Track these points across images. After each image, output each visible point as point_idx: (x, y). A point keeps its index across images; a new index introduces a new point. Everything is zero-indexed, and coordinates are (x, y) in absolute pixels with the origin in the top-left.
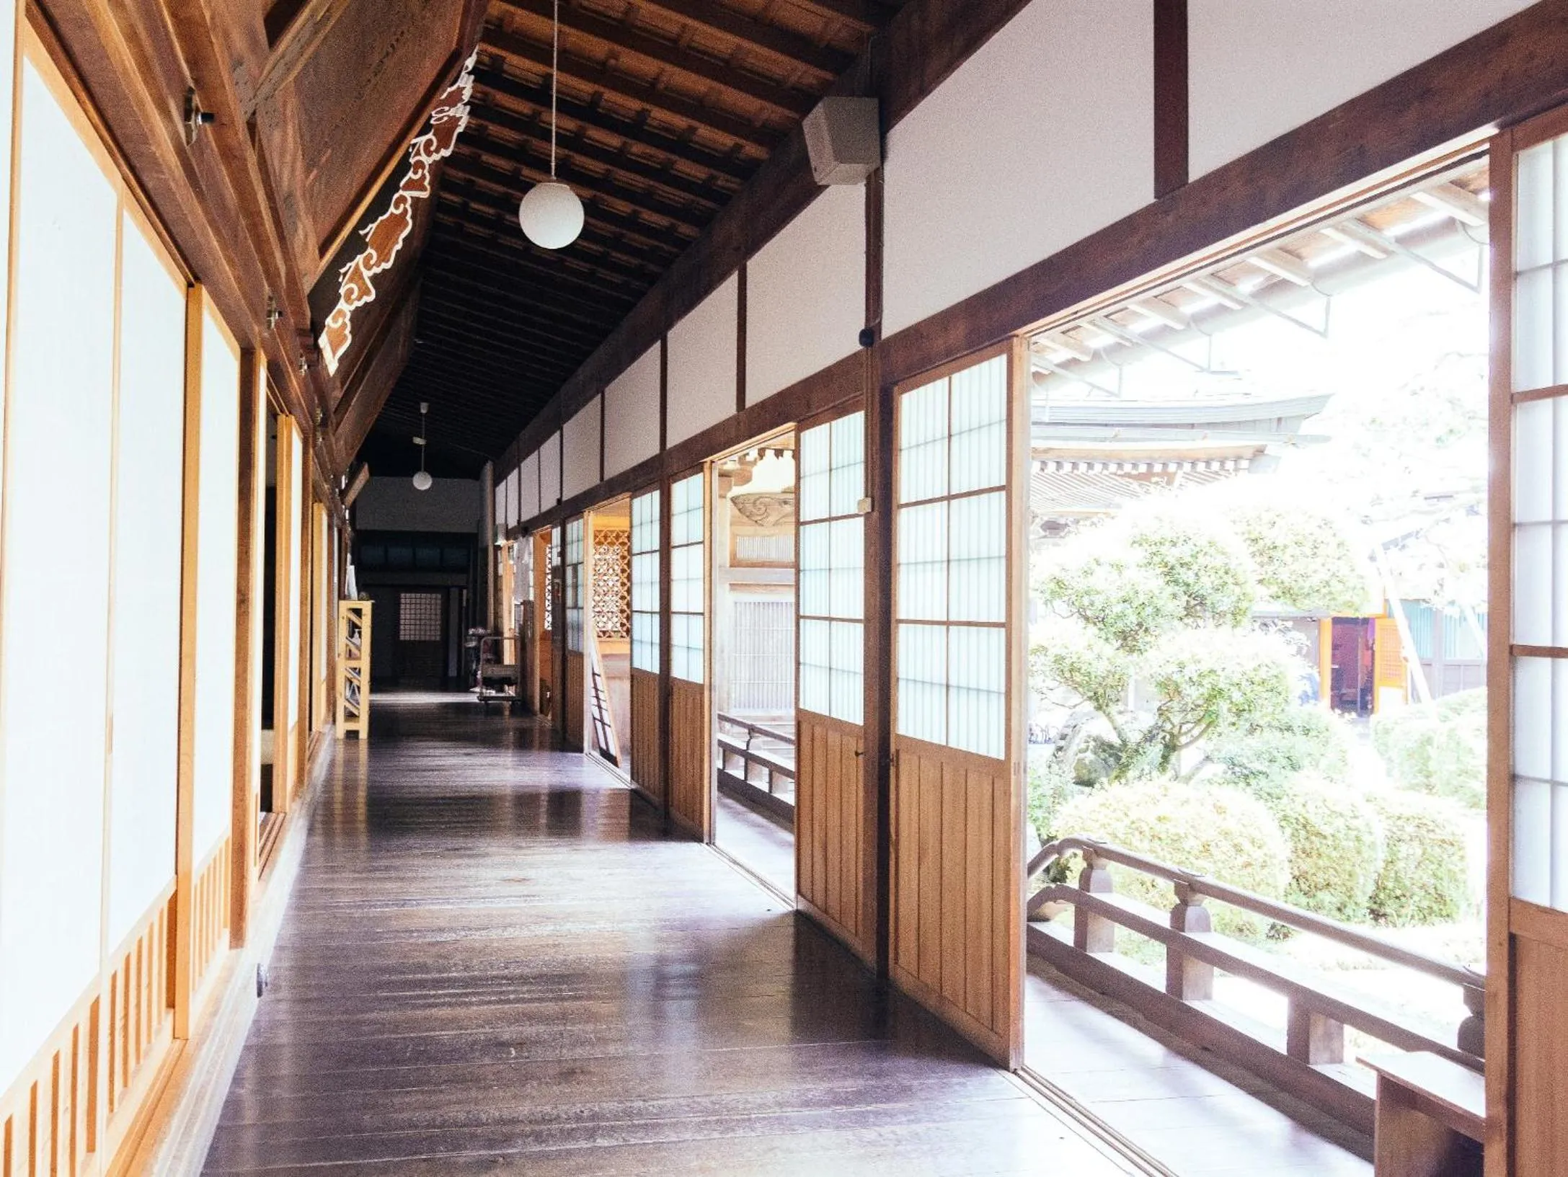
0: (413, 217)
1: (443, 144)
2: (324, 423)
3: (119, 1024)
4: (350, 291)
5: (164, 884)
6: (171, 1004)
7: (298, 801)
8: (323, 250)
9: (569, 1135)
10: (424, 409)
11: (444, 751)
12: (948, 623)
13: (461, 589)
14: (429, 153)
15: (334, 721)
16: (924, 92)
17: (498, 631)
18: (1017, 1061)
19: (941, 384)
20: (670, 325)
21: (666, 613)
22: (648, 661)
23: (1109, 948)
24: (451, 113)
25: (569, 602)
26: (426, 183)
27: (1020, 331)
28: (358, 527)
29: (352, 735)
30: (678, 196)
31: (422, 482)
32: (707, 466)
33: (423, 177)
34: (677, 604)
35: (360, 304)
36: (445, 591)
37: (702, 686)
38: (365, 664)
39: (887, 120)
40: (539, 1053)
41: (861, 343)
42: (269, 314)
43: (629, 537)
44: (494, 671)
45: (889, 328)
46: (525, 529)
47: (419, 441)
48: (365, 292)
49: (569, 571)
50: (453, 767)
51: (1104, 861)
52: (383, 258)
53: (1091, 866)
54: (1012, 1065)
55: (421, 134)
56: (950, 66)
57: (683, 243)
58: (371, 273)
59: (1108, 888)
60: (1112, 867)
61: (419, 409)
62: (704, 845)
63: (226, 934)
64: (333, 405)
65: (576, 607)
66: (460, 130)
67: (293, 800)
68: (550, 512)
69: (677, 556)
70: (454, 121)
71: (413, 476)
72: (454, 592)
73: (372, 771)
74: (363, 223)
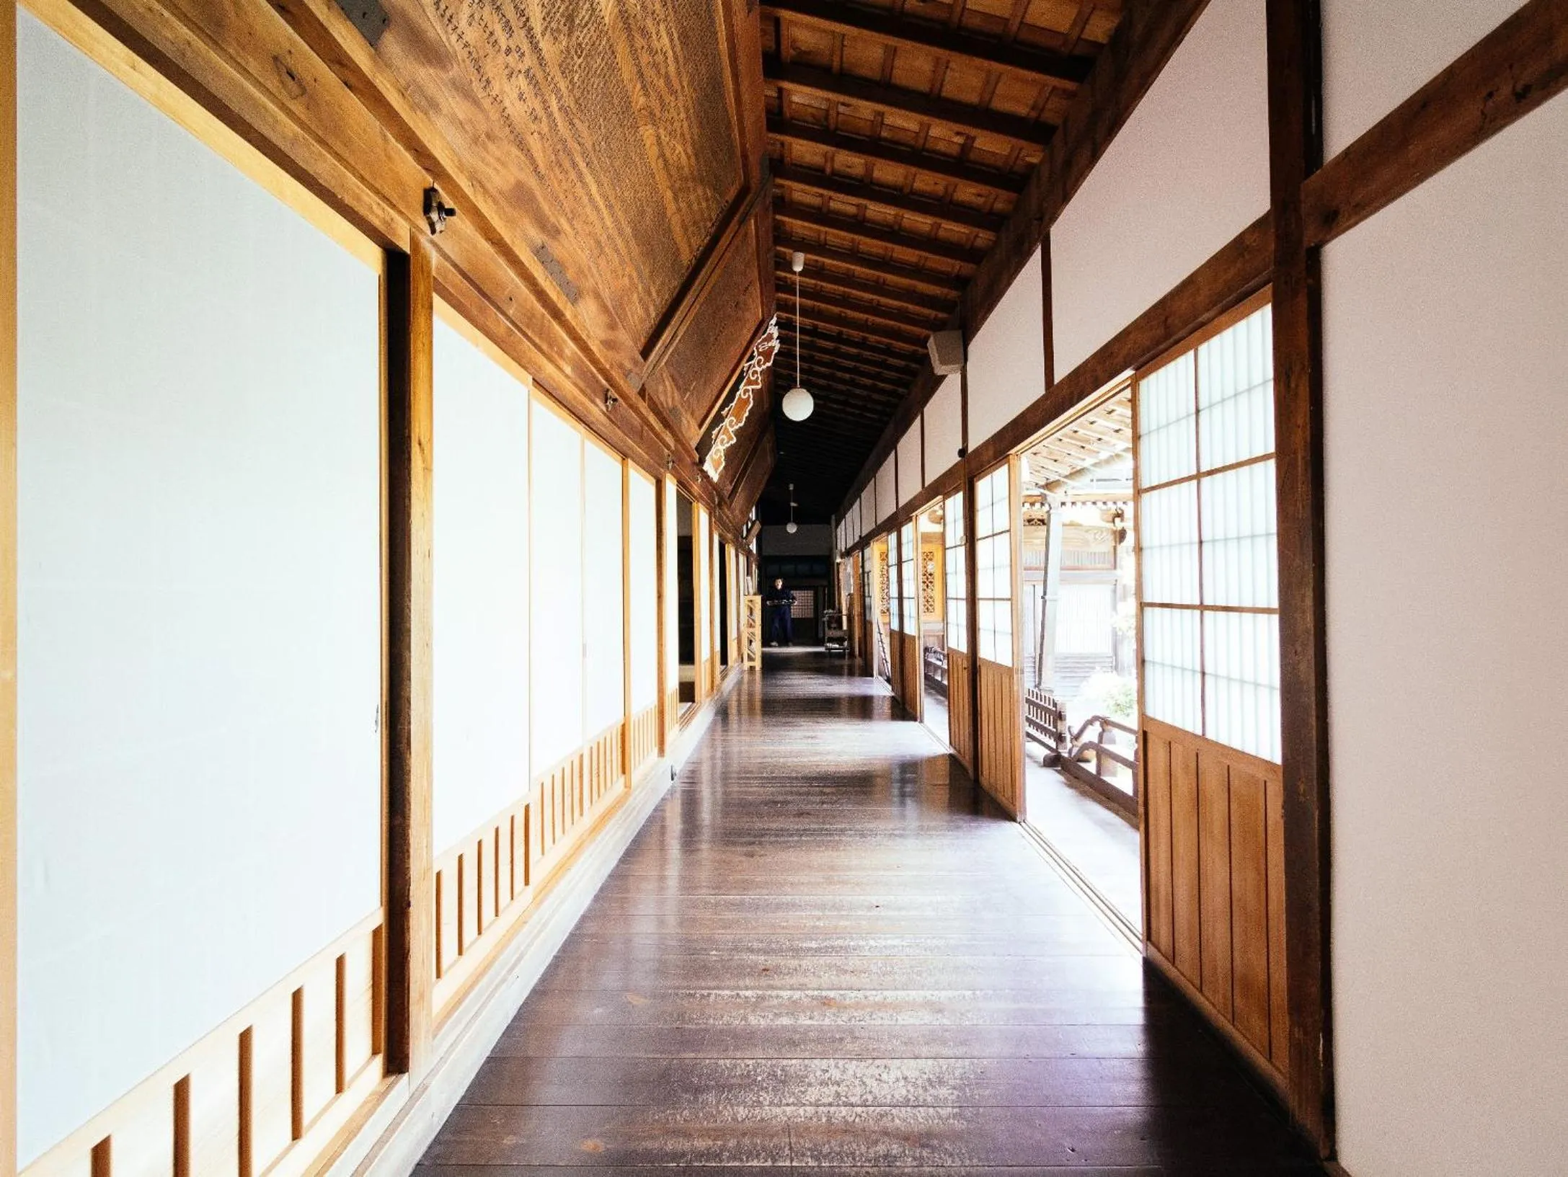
0: (753, 399)
1: (767, 360)
2: (720, 505)
3: (595, 772)
4: (723, 440)
5: (619, 719)
6: (624, 772)
7: (709, 699)
8: (700, 426)
9: (792, 835)
10: (791, 487)
11: (797, 677)
12: (994, 599)
13: (824, 587)
14: (760, 366)
15: (742, 661)
16: (978, 330)
17: (840, 611)
18: (1021, 818)
19: (989, 477)
20: (897, 441)
21: (901, 598)
22: (895, 626)
23: (1114, 774)
24: (770, 345)
25: (867, 594)
26: (759, 381)
27: (1012, 451)
28: (764, 554)
29: (752, 669)
30: (894, 375)
31: (792, 529)
32: (914, 518)
33: (758, 378)
34: (905, 594)
35: (729, 445)
36: (815, 589)
37: (914, 637)
38: (758, 630)
39: (966, 341)
40: (790, 807)
41: (960, 456)
42: (668, 462)
43: (887, 556)
44: (837, 634)
45: (972, 447)
46: (848, 553)
47: (793, 504)
48: (731, 439)
49: (866, 575)
50: (802, 685)
51: (1110, 727)
52: (739, 421)
53: (1104, 730)
54: (1018, 820)
55: (748, 361)
56: (984, 318)
57: (901, 397)
58: (733, 429)
59: (1113, 742)
60: (1116, 731)
61: (788, 488)
62: (917, 723)
63: (656, 750)
64: (726, 494)
65: (870, 597)
66: (776, 351)
67: (707, 697)
68: (858, 542)
69: (905, 566)
70: (772, 348)
71: (786, 524)
72: (821, 589)
73: (764, 686)
74: (722, 408)
